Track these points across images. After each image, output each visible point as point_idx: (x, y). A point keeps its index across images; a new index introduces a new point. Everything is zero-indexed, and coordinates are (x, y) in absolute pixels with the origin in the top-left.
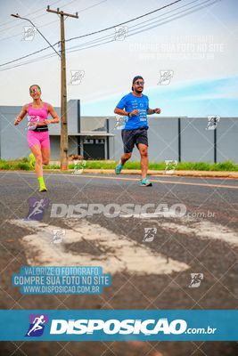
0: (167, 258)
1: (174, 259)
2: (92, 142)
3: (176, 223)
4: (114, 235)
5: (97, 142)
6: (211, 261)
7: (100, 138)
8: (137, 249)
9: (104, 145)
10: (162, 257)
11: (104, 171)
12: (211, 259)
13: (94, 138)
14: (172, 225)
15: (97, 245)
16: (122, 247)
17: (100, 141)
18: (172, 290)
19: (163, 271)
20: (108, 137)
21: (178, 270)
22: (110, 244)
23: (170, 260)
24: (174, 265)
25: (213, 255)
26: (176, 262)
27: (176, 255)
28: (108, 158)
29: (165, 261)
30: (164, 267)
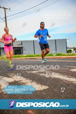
0: (42, 85)
1: (44, 85)
2: (17, 49)
3: (44, 73)
4: (25, 79)
5: (19, 49)
6: (55, 85)
7: (20, 48)
8: (32, 83)
9: (21, 50)
10: (40, 85)
11: (22, 58)
12: (55, 84)
13: (18, 48)
14: (43, 74)
15: (19, 82)
16: (27, 82)
17: (20, 49)
18: (43, 95)
19: (41, 89)
20: (22, 47)
21: (45, 88)
22: (24, 82)
23: (43, 86)
24: (44, 87)
25: (56, 83)
26: (44, 86)
27: (44, 84)
28: (23, 54)
29: (41, 86)
30: (41, 88)
